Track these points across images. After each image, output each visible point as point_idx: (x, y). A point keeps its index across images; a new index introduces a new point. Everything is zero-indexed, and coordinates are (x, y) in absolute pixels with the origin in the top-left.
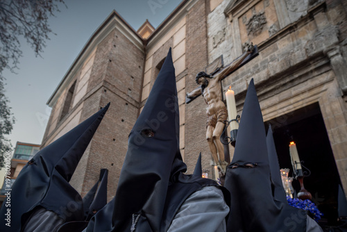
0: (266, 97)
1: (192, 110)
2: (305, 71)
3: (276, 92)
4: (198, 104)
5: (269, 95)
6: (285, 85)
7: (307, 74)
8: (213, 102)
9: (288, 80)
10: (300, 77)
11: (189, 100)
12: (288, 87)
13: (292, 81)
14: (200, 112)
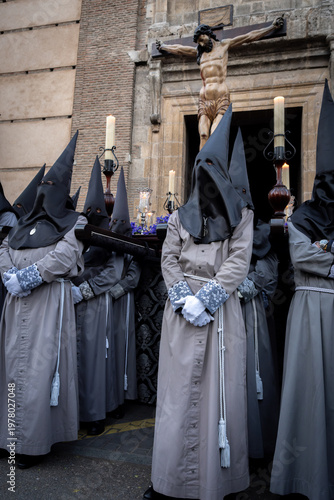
0: (236, 73)
1: (97, 45)
2: (298, 56)
3: (252, 70)
4: (112, 35)
5: (241, 71)
6: (267, 64)
7: (298, 60)
8: (215, 81)
9: (273, 59)
10: (289, 61)
11: (159, 54)
12: (270, 69)
13: (277, 63)
14: (113, 54)
